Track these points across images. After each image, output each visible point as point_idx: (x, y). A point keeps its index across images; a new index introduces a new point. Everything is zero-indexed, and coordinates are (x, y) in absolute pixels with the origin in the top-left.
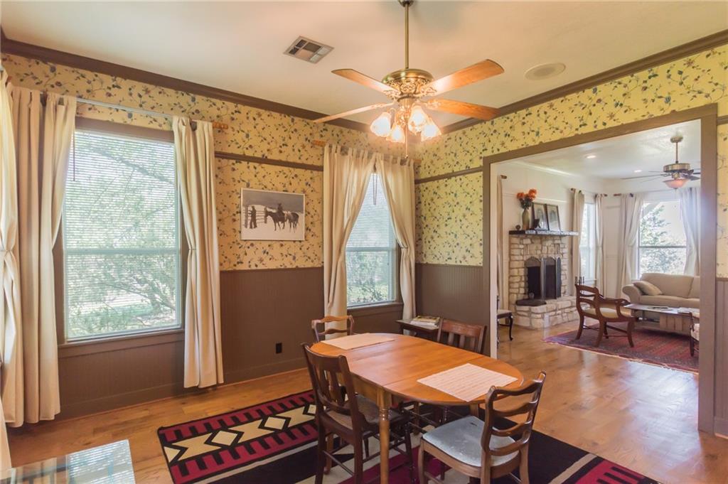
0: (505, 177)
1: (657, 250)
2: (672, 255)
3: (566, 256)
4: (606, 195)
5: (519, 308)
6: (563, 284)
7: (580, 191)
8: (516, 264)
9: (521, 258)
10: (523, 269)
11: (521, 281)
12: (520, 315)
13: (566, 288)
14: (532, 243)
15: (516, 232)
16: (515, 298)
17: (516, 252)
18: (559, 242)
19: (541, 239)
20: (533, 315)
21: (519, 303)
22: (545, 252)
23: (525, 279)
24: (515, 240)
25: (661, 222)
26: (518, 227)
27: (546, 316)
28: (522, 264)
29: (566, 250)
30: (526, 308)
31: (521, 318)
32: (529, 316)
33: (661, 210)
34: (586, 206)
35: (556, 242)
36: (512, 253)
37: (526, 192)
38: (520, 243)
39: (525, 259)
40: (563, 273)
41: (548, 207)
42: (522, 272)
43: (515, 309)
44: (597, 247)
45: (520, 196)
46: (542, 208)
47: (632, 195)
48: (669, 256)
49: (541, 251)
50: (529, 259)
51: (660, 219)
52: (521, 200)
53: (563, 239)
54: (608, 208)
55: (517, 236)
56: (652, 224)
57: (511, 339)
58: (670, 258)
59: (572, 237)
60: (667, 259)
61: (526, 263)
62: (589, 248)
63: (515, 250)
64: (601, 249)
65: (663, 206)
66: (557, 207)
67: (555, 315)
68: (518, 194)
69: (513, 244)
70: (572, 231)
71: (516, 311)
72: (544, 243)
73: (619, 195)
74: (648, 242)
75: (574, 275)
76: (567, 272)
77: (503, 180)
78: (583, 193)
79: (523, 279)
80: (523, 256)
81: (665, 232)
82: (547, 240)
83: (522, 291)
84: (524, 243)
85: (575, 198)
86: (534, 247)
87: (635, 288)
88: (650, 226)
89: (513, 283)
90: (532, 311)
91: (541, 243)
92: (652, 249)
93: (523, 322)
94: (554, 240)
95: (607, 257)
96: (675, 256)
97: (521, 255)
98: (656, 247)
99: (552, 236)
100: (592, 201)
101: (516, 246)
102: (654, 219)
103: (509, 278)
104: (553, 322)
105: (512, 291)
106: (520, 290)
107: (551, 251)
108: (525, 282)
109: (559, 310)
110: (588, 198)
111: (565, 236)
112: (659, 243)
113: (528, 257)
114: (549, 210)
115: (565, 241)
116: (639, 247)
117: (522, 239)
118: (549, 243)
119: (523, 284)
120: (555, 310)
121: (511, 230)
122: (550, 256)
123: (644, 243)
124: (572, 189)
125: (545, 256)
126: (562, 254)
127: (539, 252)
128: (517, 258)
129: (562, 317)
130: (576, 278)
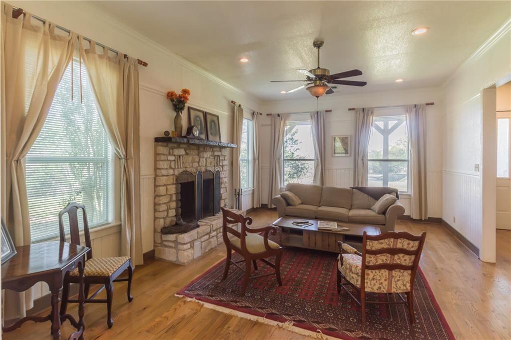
0: (145, 64)
1: (294, 162)
2: (303, 166)
3: (227, 168)
4: (261, 114)
5: (165, 237)
6: (223, 198)
7: (240, 105)
8: (162, 180)
9: (171, 172)
10: (174, 186)
11: (171, 201)
12: (166, 246)
13: (227, 201)
14: (187, 154)
15: (163, 140)
16: (161, 223)
17: (163, 165)
18: (219, 153)
19: (198, 149)
20: (180, 247)
21: (166, 231)
22: (203, 163)
23: (177, 198)
24: (162, 149)
25: (296, 141)
26: (167, 133)
27: (197, 244)
28: (172, 180)
29: (226, 163)
30: (172, 237)
31: (166, 249)
32: (176, 248)
33: (296, 132)
34: (245, 121)
35: (216, 153)
36: (158, 167)
37: (178, 92)
38: (170, 154)
39: (176, 173)
40: (223, 186)
41: (208, 115)
42: (172, 189)
43: (161, 238)
44: (254, 159)
45: (170, 96)
46: (201, 115)
47: (279, 115)
48: (301, 167)
49: (199, 162)
50: (182, 173)
51: (295, 139)
52: (172, 100)
53: (223, 150)
54: (262, 125)
55: (165, 144)
56: (291, 142)
57: (130, 300)
58: (302, 168)
59: (232, 148)
60: (300, 169)
61: (177, 178)
62: (248, 161)
63: (161, 163)
64: (257, 161)
65: (297, 130)
66: (218, 117)
67: (209, 238)
68: (169, 93)
69: (158, 154)
70: (233, 143)
71: (162, 241)
72: (201, 154)
73: (270, 115)
74: (288, 156)
75: (234, 188)
76: (227, 185)
77: (141, 67)
78: (242, 107)
79: (174, 198)
80: (174, 169)
81: (298, 149)
82: (205, 151)
83: (172, 213)
84: (175, 153)
85: (235, 112)
86: (190, 159)
87: (282, 199)
88: (290, 144)
89: (159, 204)
90: (179, 241)
91: (198, 155)
92: (290, 161)
93: (169, 255)
94: (213, 151)
95: (261, 168)
96: (305, 167)
97: (171, 168)
98: (293, 160)
99: (211, 147)
100: (250, 117)
101: (163, 157)
102: (292, 139)
103: (155, 198)
104: (205, 248)
105: (158, 215)
106: (170, 212)
107: (211, 163)
108: (177, 201)
109: (214, 231)
110: (246, 114)
111: (225, 147)
112: (295, 157)
113: (181, 170)
114: (209, 118)
115: (226, 152)
116: (284, 160)
117: (173, 148)
118: (207, 154)
119: (173, 205)
120: (209, 233)
121: (156, 137)
122: (209, 168)
123: (286, 157)
124: (232, 102)
125: (203, 169)
126: (223, 166)
127: (196, 165)
128: (164, 172)
129: (217, 238)
130: (235, 190)
